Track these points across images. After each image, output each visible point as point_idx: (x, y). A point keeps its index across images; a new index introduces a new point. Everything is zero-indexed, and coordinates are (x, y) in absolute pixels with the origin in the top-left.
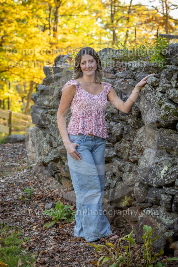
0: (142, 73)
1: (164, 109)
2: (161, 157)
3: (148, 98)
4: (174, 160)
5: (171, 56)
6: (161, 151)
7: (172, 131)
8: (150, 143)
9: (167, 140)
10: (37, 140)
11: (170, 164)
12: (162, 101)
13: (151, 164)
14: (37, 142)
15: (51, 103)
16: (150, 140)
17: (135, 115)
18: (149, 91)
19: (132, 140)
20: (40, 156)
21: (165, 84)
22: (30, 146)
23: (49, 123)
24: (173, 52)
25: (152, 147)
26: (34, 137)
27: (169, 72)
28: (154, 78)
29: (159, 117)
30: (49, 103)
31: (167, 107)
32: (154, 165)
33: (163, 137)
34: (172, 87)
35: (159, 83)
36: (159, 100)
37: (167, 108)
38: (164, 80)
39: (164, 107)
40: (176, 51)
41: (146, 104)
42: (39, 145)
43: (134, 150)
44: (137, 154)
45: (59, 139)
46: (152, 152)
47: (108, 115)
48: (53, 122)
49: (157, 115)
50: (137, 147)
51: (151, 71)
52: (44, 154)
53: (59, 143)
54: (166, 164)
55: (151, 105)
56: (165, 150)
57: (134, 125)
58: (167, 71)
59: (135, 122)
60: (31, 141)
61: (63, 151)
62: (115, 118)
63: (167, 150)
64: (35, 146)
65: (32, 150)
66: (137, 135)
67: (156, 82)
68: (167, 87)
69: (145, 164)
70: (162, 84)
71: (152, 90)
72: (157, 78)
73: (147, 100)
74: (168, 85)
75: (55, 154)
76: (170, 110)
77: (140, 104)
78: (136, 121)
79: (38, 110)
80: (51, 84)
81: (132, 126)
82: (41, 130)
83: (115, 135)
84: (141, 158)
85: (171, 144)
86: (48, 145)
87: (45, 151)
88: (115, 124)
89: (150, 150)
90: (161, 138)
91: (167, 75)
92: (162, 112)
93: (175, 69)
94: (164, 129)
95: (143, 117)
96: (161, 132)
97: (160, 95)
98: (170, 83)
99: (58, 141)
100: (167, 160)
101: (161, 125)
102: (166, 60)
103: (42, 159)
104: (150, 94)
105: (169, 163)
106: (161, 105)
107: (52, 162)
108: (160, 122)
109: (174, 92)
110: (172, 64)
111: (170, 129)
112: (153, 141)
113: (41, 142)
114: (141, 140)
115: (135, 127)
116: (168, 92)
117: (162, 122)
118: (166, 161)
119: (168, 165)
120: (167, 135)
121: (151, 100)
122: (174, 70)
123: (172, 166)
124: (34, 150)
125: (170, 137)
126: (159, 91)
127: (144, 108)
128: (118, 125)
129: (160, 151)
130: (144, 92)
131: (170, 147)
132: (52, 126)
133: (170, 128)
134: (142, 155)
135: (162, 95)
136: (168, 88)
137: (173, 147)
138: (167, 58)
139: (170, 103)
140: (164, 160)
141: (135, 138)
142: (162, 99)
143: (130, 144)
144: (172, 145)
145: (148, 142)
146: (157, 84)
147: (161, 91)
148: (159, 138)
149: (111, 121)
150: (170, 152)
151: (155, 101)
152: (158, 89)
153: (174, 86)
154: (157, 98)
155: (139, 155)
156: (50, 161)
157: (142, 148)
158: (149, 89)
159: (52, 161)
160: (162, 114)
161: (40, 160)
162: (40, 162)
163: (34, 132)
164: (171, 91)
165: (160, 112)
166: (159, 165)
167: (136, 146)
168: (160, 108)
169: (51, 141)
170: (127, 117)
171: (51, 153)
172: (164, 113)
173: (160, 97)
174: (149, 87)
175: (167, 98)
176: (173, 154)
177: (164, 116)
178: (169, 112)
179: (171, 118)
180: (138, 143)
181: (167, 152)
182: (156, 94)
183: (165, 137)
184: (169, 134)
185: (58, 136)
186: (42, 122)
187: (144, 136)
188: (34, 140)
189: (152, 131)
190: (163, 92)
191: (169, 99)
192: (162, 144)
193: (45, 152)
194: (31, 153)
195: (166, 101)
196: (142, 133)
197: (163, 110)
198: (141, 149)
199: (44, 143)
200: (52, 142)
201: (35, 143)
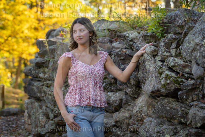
0: (139, 43)
1: (164, 77)
2: (162, 125)
3: (147, 67)
4: (176, 128)
5: (169, 25)
6: (162, 120)
7: (172, 99)
8: (150, 112)
9: (168, 108)
10: (33, 112)
11: (172, 133)
12: (162, 69)
13: (152, 133)
14: (33, 115)
15: (46, 76)
16: (150, 109)
17: (134, 85)
18: (148, 60)
19: (131, 109)
20: (37, 128)
21: (164, 52)
22: (26, 118)
23: (44, 95)
24: (171, 21)
25: (152, 117)
26: (29, 110)
27: (168, 40)
28: (153, 47)
29: (160, 86)
30: (45, 75)
31: (167, 75)
32: (156, 134)
33: (164, 106)
34: (172, 55)
35: (158, 52)
36: (159, 68)
37: (167, 77)
38: (163, 49)
39: (164, 76)
40: (175, 20)
41: (145, 73)
42: (35, 117)
43: (134, 120)
44: (137, 123)
45: (56, 111)
46: (153, 121)
47: (105, 85)
48: (49, 94)
49: (157, 84)
50: (137, 117)
51: (148, 41)
52: (40, 125)
53: (56, 114)
54: (168, 133)
55: (151, 74)
56: (166, 119)
57: (133, 94)
58: (165, 40)
59: (133, 91)
60: (27, 113)
61: (61, 123)
62: (112, 88)
63: (167, 119)
64: (31, 118)
65: (28, 122)
66: (137, 104)
67: (154, 51)
68: (166, 56)
69: (146, 133)
70: (161, 52)
71: (151, 59)
72: (156, 47)
73: (146, 69)
74: (168, 54)
75: (52, 125)
76: (171, 78)
77: (139, 73)
78: (135, 91)
79: (33, 83)
80: (46, 56)
81: (131, 95)
82: (37, 102)
83: (114, 105)
84: (141, 127)
85: (172, 112)
86: (44, 117)
87: (41, 122)
88: (113, 94)
89: (150, 119)
90: (161, 107)
91: (166, 43)
92: (162, 81)
93: (174, 37)
94: (164, 98)
95: (142, 86)
96: (162, 101)
97: (160, 63)
98: (169, 52)
99: (55, 113)
100: (169, 128)
101: (162, 94)
102: (164, 29)
103: (38, 130)
104: (150, 63)
105: (170, 132)
106: (161, 74)
107: (49, 134)
108: (160, 90)
109: (173, 60)
110: (170, 33)
111: (170, 98)
112: (153, 110)
113: (37, 114)
114: (141, 110)
115: (134, 96)
116: (168, 61)
117: (163, 90)
118: (168, 130)
119: (170, 133)
120: (168, 103)
121: (151, 69)
122: (173, 39)
123: (173, 135)
124: (30, 122)
125: (171, 106)
126: (159, 60)
127: (143, 78)
128: (116, 95)
129: (160, 119)
130: (143, 62)
131: (171, 116)
132: (48, 98)
133: (170, 96)
134: (142, 124)
135: (162, 64)
136: (168, 56)
137: (174, 116)
138: (165, 27)
139: (170, 71)
140: (166, 129)
141: (135, 107)
142: (162, 67)
143: (129, 113)
144: (174, 114)
145: (148, 111)
146: (155, 53)
147: (160, 59)
148: (160, 107)
149: (108, 91)
150: (171, 121)
151: (155, 70)
152: (157, 58)
153: (174, 54)
154: (157, 66)
155: (139, 125)
156: (46, 133)
157: (142, 117)
158: (148, 58)
159: (48, 132)
160: (162, 83)
161: (36, 132)
162: (37, 134)
163: (30, 104)
164: (170, 59)
165: (160, 81)
166: (161, 134)
167: (135, 116)
168: (160, 77)
169: (47, 112)
170: (125, 87)
171: (48, 124)
172: (164, 82)
173: (160, 66)
174: (148, 56)
175: (167, 66)
176: (175, 122)
177: (164, 85)
178: (169, 80)
179: (172, 86)
180: (138, 112)
181: (168, 120)
182: (155, 63)
183: (166, 106)
184: (170, 103)
185: (55, 107)
186: (38, 94)
187: (144, 106)
188: (31, 112)
189: (152, 100)
190: (163, 61)
191: (169, 68)
192: (163, 113)
193: (41, 124)
194: (27, 125)
195: (166, 70)
196: (141, 102)
197: (164, 79)
198: (141, 119)
199: (41, 115)
200: (49, 114)
201: (31, 115)
